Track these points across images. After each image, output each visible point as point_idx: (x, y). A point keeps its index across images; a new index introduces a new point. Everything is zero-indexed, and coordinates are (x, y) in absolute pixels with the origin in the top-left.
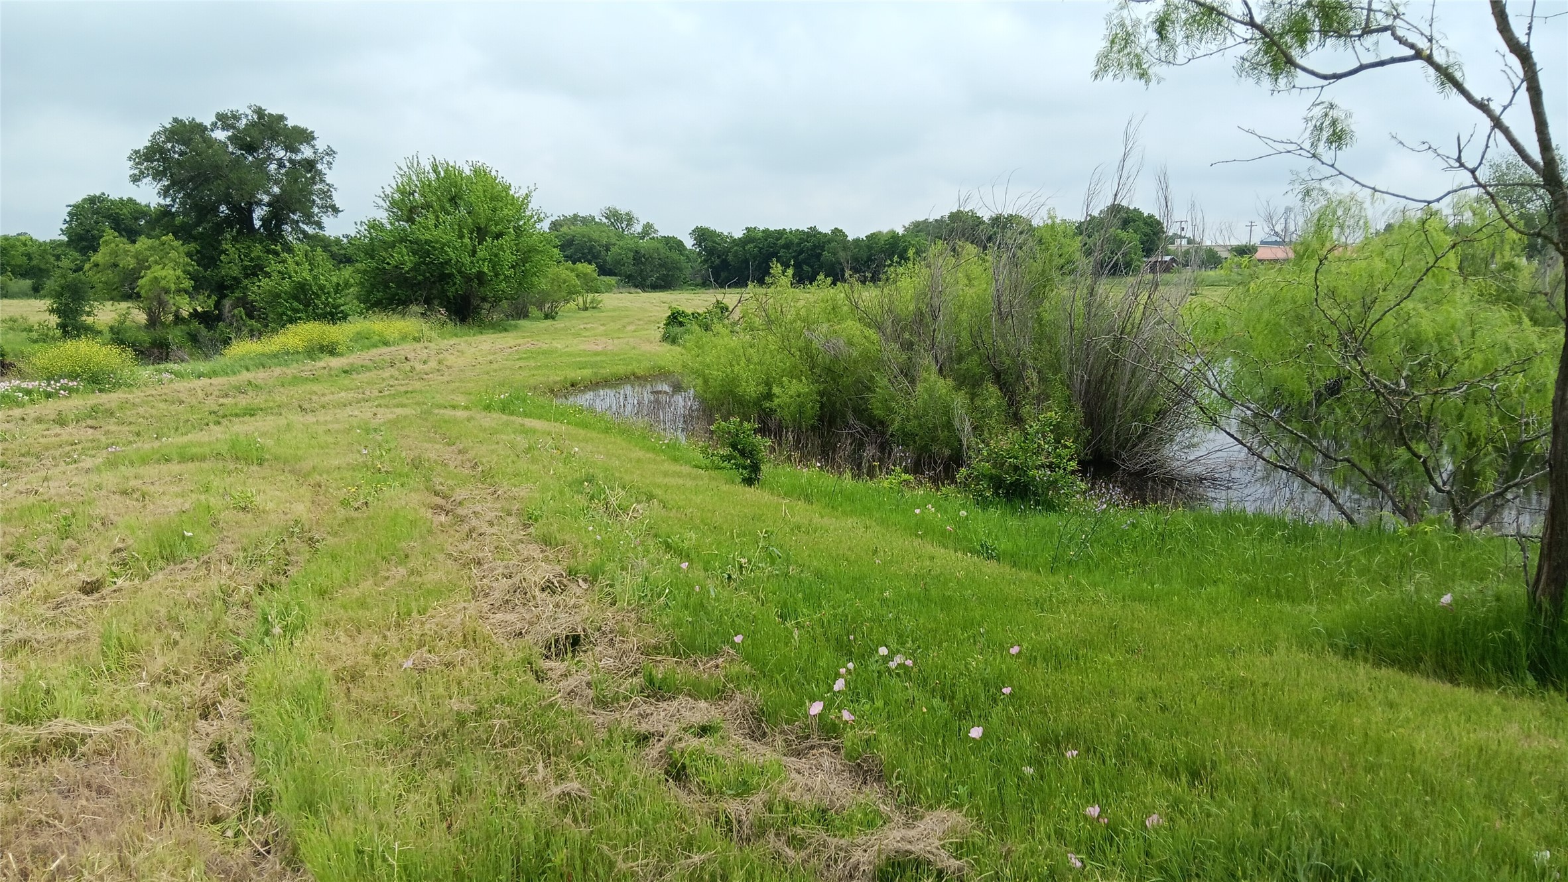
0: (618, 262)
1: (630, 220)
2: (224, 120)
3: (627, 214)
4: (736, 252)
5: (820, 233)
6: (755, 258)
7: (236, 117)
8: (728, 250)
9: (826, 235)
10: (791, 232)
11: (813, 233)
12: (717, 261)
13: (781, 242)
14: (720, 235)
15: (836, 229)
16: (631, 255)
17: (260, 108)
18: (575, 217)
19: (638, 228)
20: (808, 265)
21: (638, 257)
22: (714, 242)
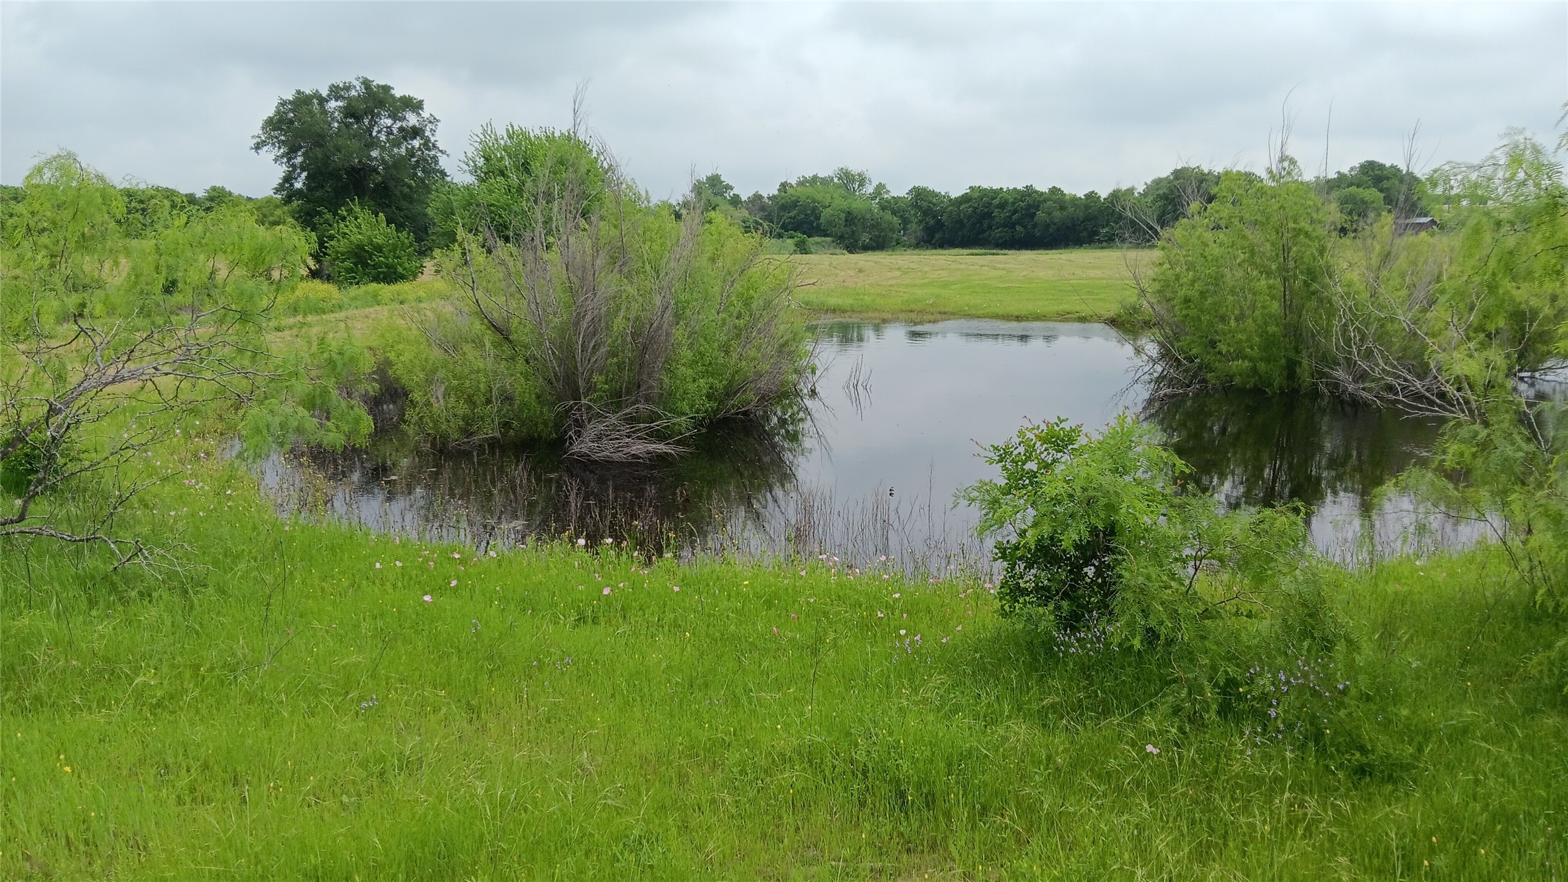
0: (830, 223)
1: (862, 181)
2: (336, 92)
3: (859, 175)
4: (951, 212)
5: (1036, 192)
6: (969, 218)
7: (348, 88)
8: (943, 211)
9: (1042, 194)
10: (1008, 190)
11: (1029, 192)
12: (932, 222)
13: (996, 201)
14: (937, 195)
15: (1054, 187)
16: (843, 216)
17: (367, 79)
18: (815, 178)
19: (869, 189)
20: (1020, 224)
21: (850, 218)
22: (930, 202)
